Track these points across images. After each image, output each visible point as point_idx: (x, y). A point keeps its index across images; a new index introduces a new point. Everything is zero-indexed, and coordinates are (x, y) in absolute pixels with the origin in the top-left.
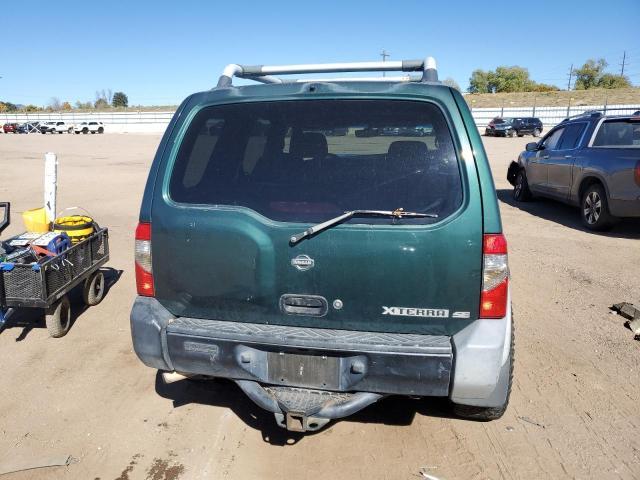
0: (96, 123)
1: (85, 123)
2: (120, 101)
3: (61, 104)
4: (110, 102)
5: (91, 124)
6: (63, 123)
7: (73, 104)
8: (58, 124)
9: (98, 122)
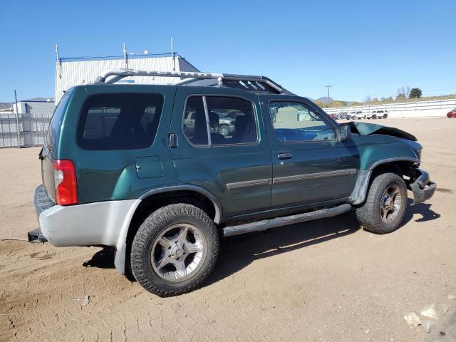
0: (382, 112)
1: (374, 112)
2: (416, 94)
3: (372, 99)
4: (407, 96)
5: (378, 112)
6: (361, 112)
7: (379, 99)
8: (358, 113)
9: (384, 110)
